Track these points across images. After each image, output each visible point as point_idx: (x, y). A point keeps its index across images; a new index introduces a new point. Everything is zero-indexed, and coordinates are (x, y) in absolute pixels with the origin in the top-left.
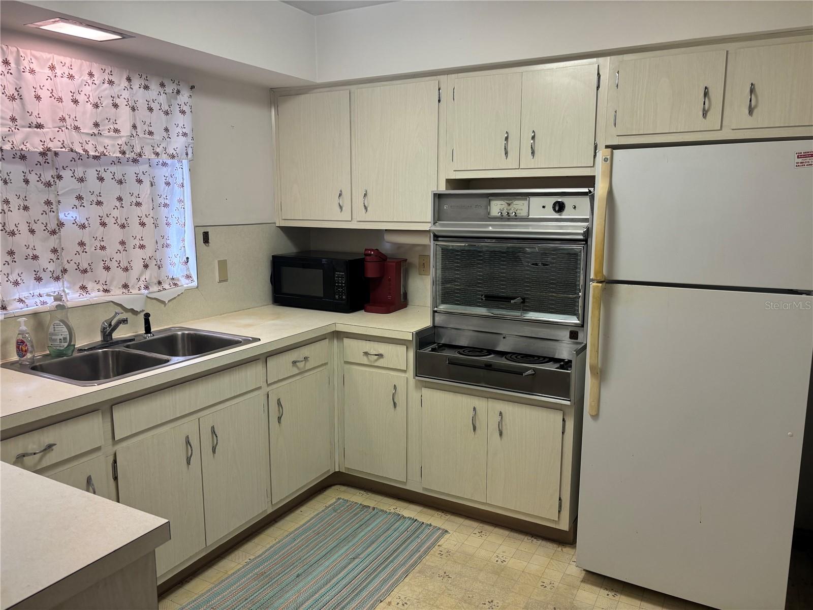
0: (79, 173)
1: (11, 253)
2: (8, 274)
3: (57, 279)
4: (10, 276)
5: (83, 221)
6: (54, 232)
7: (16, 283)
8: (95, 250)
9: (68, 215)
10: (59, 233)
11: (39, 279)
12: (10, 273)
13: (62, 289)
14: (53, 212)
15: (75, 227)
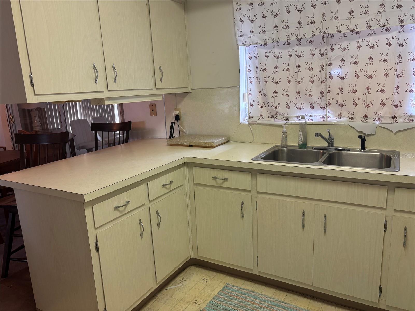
0: (344, 45)
1: (298, 93)
2: (296, 103)
3: (324, 108)
4: (297, 104)
5: (343, 75)
6: (323, 82)
7: (299, 108)
8: (349, 92)
9: (336, 71)
10: (326, 82)
11: (312, 107)
12: (297, 103)
13: (325, 114)
14: (324, 70)
15: (339, 79)
